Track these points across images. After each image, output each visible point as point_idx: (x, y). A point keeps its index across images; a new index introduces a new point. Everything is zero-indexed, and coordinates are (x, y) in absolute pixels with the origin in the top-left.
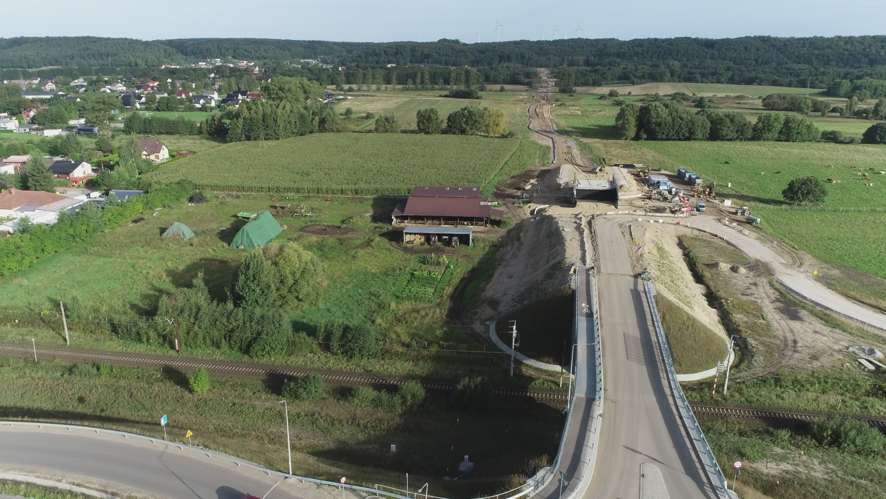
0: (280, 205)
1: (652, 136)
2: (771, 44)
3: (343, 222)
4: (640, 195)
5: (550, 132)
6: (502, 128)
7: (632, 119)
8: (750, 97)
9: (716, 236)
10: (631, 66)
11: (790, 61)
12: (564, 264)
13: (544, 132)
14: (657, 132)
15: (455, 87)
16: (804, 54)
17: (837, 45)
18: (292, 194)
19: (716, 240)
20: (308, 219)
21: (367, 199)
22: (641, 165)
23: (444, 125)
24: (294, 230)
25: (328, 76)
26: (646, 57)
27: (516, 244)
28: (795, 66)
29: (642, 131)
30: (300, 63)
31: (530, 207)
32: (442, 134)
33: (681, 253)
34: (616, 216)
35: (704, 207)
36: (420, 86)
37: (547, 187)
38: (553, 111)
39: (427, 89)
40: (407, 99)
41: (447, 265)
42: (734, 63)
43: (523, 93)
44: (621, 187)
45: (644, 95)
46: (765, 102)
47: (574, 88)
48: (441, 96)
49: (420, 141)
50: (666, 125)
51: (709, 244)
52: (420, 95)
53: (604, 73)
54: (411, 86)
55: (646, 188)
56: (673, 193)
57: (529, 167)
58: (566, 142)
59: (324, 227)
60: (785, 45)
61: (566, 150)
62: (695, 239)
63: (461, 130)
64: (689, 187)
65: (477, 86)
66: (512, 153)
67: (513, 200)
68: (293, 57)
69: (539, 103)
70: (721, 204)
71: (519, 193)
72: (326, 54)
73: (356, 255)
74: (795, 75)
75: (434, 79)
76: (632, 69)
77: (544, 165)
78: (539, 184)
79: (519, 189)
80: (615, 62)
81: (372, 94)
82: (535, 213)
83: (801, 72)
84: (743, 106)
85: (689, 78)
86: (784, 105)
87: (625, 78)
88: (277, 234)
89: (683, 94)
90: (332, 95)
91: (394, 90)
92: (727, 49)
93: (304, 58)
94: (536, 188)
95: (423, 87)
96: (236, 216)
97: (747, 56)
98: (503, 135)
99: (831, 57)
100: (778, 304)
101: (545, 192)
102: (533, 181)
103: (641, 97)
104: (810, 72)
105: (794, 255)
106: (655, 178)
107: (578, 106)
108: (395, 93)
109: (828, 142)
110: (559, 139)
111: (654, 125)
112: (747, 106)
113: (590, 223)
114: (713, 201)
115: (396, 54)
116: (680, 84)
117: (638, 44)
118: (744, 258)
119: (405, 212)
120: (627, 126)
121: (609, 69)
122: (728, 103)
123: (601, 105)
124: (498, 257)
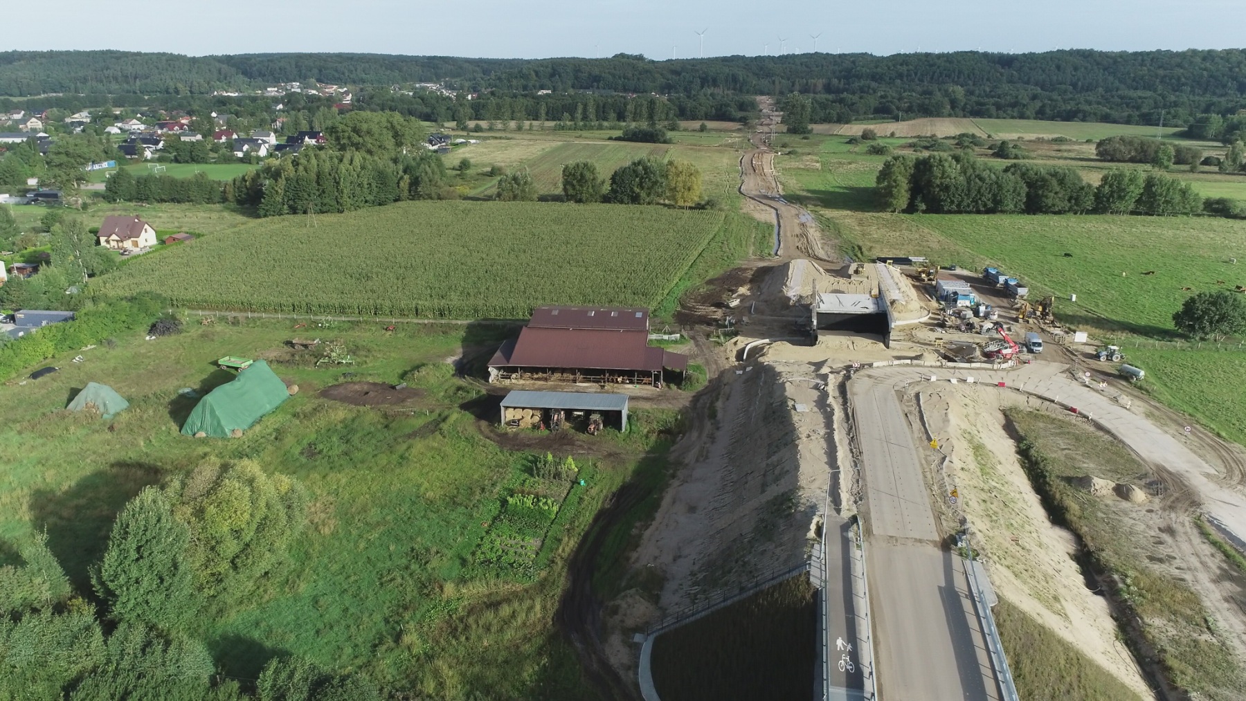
0: (300, 342)
1: (935, 207)
2: (1095, 60)
3: (403, 376)
4: (925, 319)
5: (773, 199)
6: (698, 193)
7: (903, 179)
8: (1074, 140)
9: (1073, 410)
10: (892, 93)
11: (1122, 86)
12: (797, 505)
13: (764, 198)
14: (942, 200)
15: (633, 125)
16: (1143, 76)
17: (1191, 63)
18: (329, 318)
19: (1073, 419)
20: (343, 369)
21: (456, 327)
22: (921, 259)
23: (606, 188)
24: (311, 393)
25: (448, 109)
26: (913, 80)
27: (708, 425)
28: (1132, 93)
29: (919, 199)
30: (413, 89)
31: (735, 343)
32: (603, 202)
33: (1013, 449)
34: (889, 369)
35: (1039, 345)
36: (581, 123)
37: (766, 301)
38: (778, 163)
39: (591, 128)
40: (560, 143)
41: (573, 478)
42: (1042, 89)
43: (734, 134)
44: (893, 302)
45: (914, 137)
46: (1101, 149)
47: (810, 126)
48: (610, 139)
49: (565, 215)
50: (957, 189)
51: (1062, 428)
52: (580, 137)
53: (853, 104)
54: (569, 123)
55: (934, 304)
56: (981, 315)
57: (739, 263)
58: (797, 215)
59: (366, 388)
60: (1115, 62)
61: (798, 231)
62: (1035, 416)
63: (632, 196)
64: (1005, 300)
65: (666, 123)
66: (711, 236)
67: (708, 329)
68: (405, 80)
69: (758, 150)
70: (1065, 335)
71: (719, 314)
72: (453, 76)
73: (407, 455)
74: (1133, 107)
75: (603, 112)
76: (894, 98)
77: (762, 259)
78: (753, 294)
79: (719, 305)
80: (869, 87)
81: (509, 135)
82: (745, 357)
83: (1143, 102)
84: (1065, 154)
85: (977, 112)
86: (1129, 153)
87: (884, 112)
88: (277, 402)
89: (973, 136)
90: (448, 137)
91: (542, 128)
92: (1031, 69)
93: (421, 81)
94: (747, 304)
95: (585, 126)
96: (216, 363)
97: (1060, 78)
98: (699, 204)
99: (1183, 79)
100: (1229, 586)
101: (762, 313)
102: (743, 290)
103: (910, 141)
104: (1155, 103)
105: (1224, 453)
106: (949, 286)
107: (816, 154)
108: (541, 134)
109: (1215, 216)
110: (788, 211)
111: (937, 189)
112: (1073, 155)
113: (842, 389)
114: (1052, 330)
115: (552, 75)
116: (965, 120)
117: (901, 61)
118: (1133, 461)
119: (511, 361)
120: (895, 190)
121: (861, 98)
122: (1042, 149)
123: (851, 153)
124: (672, 458)
